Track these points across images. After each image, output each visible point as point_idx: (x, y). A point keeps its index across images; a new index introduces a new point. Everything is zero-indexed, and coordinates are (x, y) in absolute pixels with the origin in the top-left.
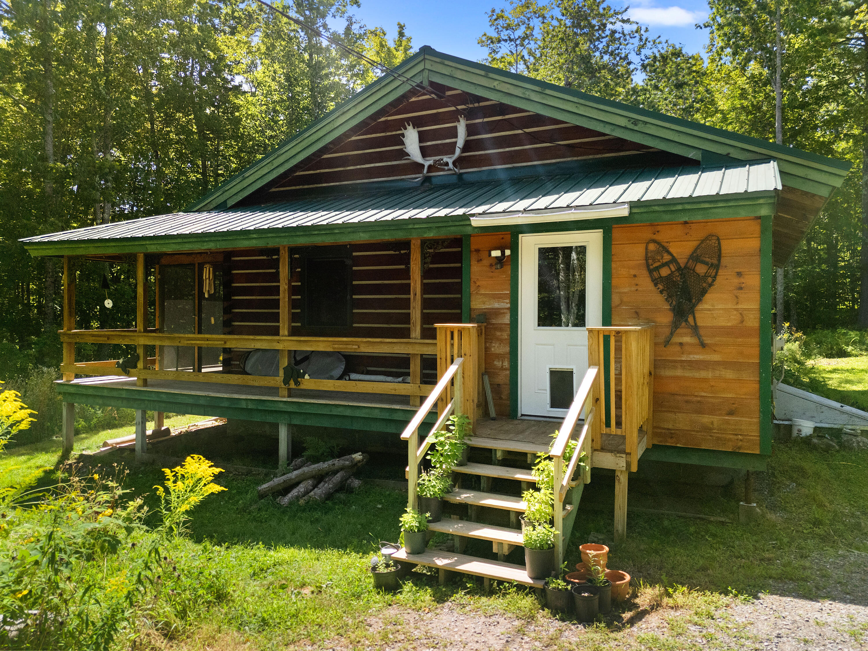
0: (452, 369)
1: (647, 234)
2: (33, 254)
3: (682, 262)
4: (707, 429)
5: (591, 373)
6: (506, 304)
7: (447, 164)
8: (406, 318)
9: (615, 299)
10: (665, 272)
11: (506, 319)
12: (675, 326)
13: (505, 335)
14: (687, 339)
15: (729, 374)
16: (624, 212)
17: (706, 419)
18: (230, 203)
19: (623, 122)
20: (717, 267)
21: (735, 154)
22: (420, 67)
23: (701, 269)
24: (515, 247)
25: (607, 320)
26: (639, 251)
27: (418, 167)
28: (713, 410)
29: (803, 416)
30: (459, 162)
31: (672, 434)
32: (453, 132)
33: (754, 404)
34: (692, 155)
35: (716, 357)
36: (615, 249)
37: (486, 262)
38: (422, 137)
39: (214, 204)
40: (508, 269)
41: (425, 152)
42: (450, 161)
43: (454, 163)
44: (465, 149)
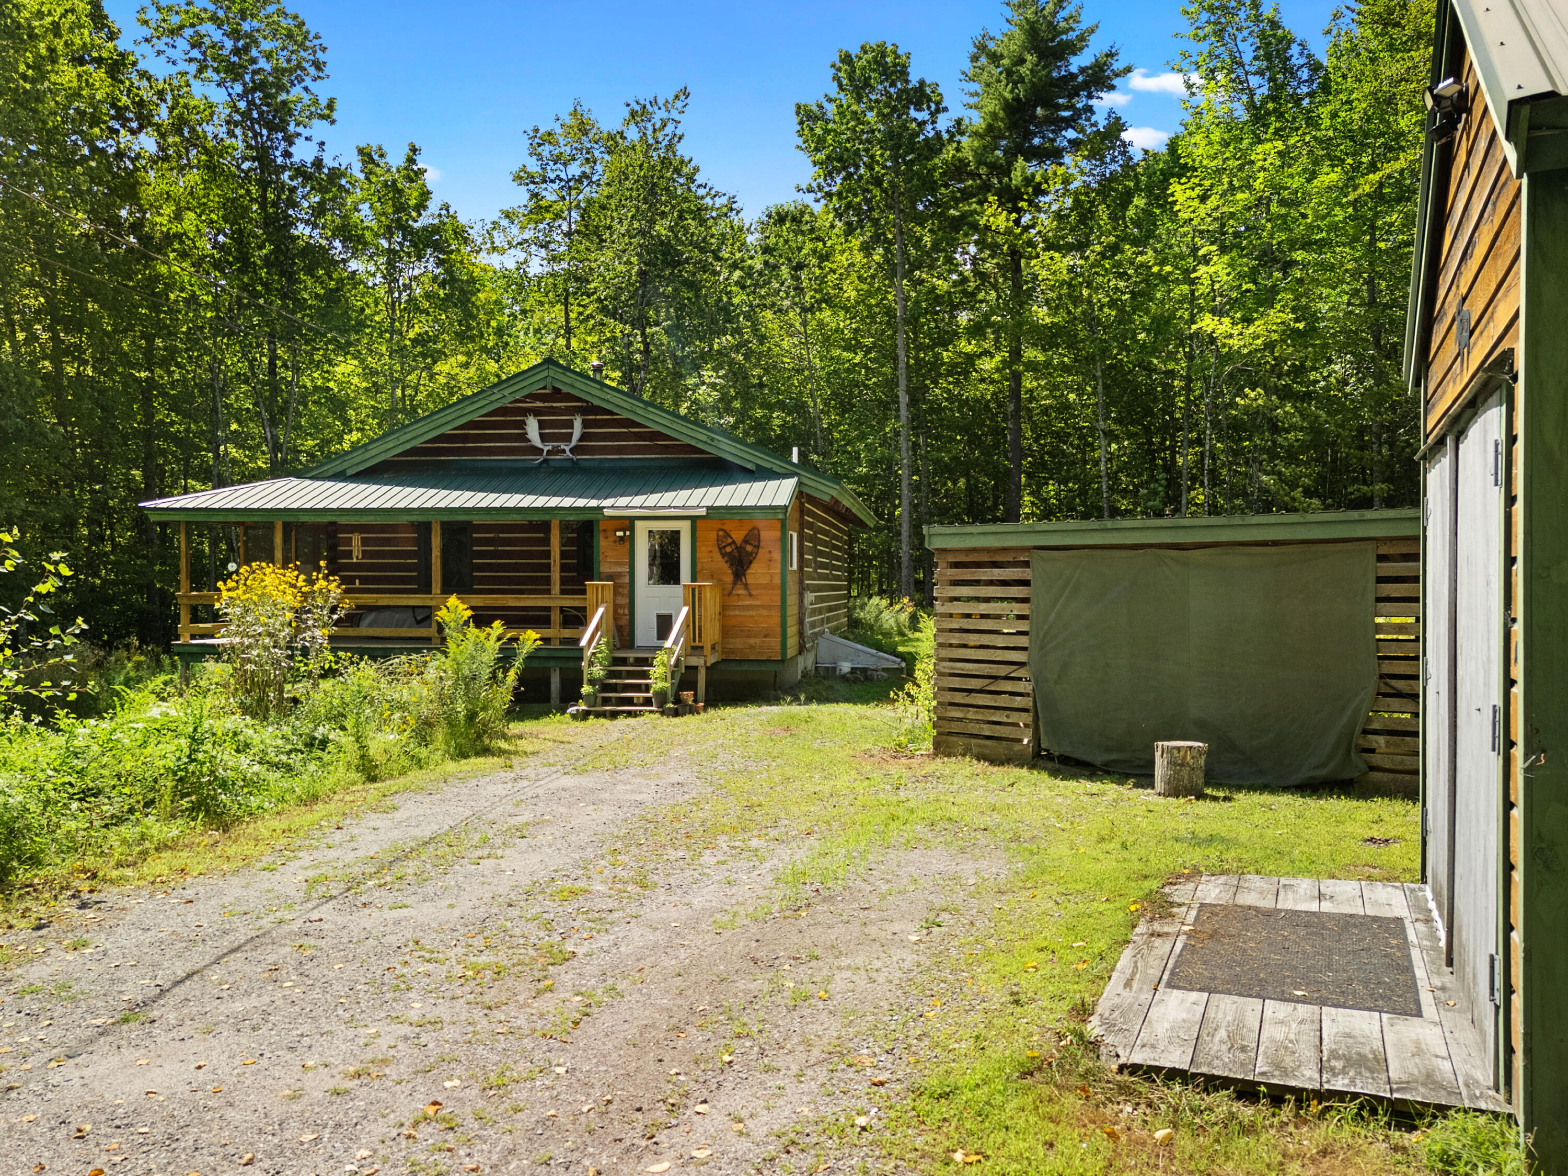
0: (601, 610)
1: (718, 525)
2: (153, 518)
3: (739, 543)
4: (752, 647)
5: (685, 610)
6: (626, 569)
7: (564, 451)
8: (548, 580)
9: (699, 567)
10: (728, 549)
11: (626, 580)
12: (735, 583)
13: (626, 591)
14: (742, 592)
15: (765, 613)
16: (703, 512)
17: (752, 641)
18: (350, 472)
19: (704, 438)
20: (758, 547)
21: (776, 469)
22: (545, 374)
23: (749, 548)
24: (632, 529)
25: (694, 579)
26: (713, 535)
27: (538, 451)
28: (756, 636)
29: (846, 660)
30: (573, 450)
31: (733, 651)
32: (570, 425)
33: (778, 630)
34: (749, 466)
35: (757, 603)
36: (699, 534)
37: (611, 539)
38: (542, 425)
39: (331, 473)
40: (627, 544)
41: (543, 438)
42: (567, 449)
43: (571, 450)
44: (581, 439)
